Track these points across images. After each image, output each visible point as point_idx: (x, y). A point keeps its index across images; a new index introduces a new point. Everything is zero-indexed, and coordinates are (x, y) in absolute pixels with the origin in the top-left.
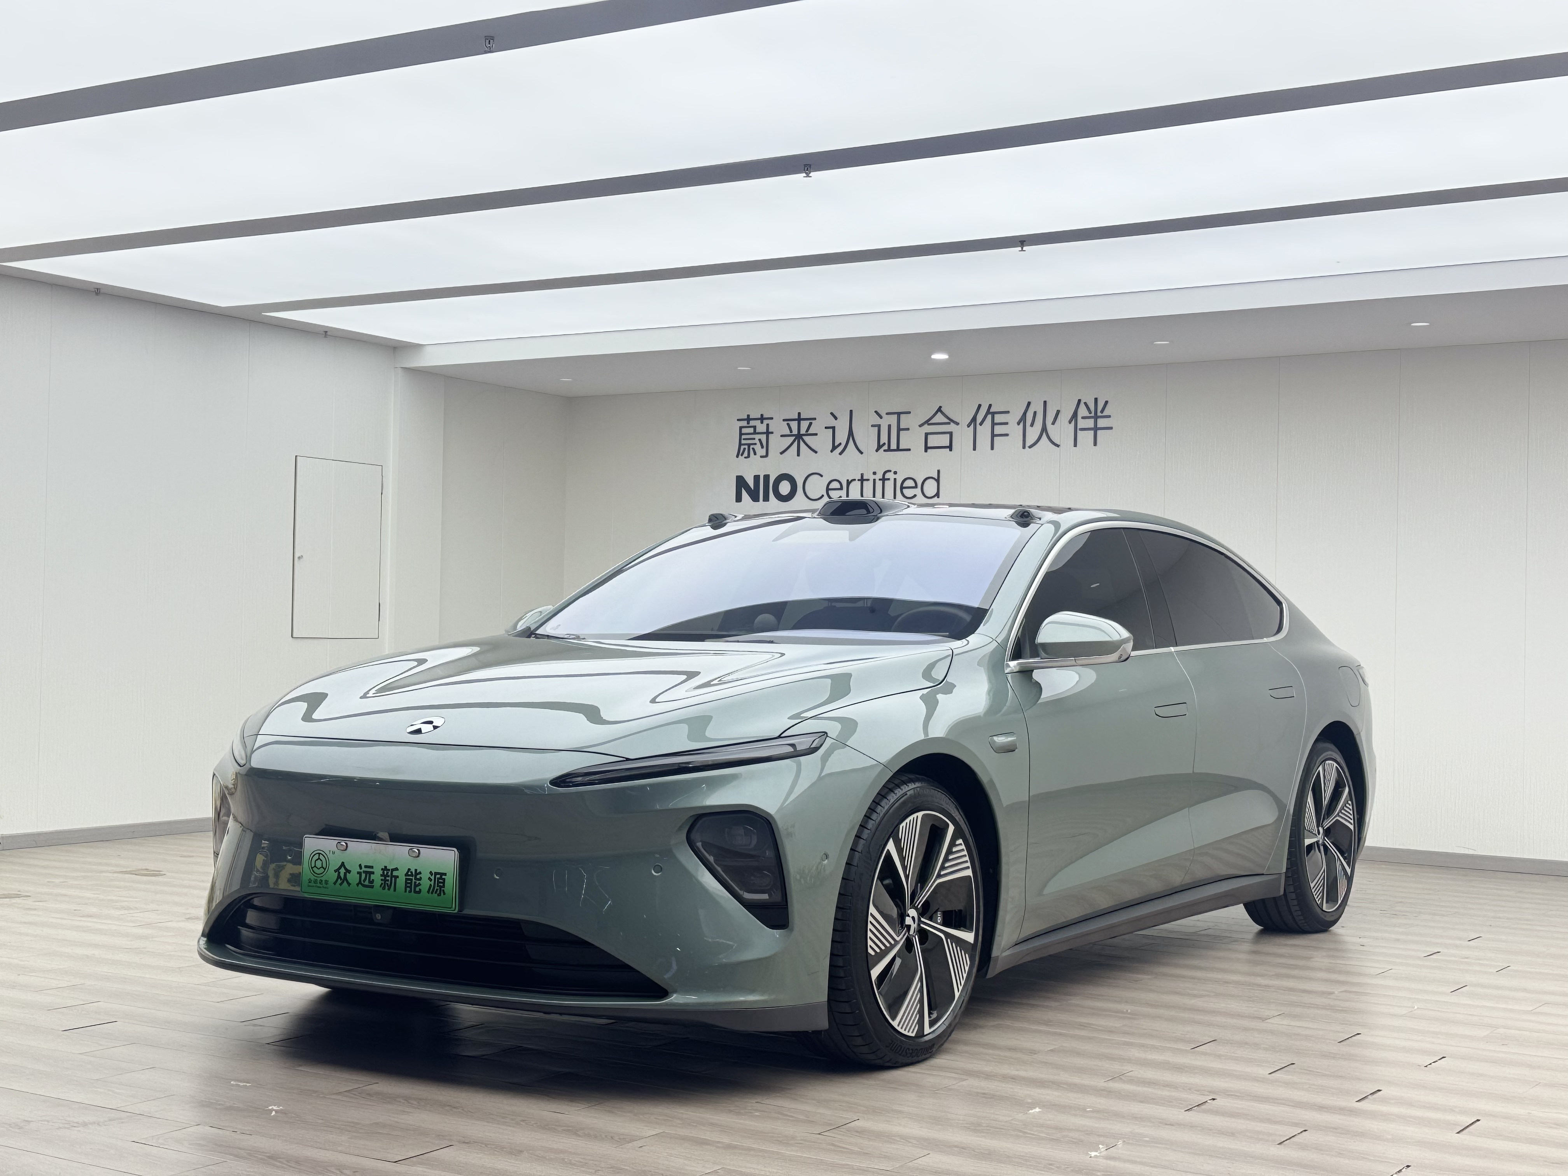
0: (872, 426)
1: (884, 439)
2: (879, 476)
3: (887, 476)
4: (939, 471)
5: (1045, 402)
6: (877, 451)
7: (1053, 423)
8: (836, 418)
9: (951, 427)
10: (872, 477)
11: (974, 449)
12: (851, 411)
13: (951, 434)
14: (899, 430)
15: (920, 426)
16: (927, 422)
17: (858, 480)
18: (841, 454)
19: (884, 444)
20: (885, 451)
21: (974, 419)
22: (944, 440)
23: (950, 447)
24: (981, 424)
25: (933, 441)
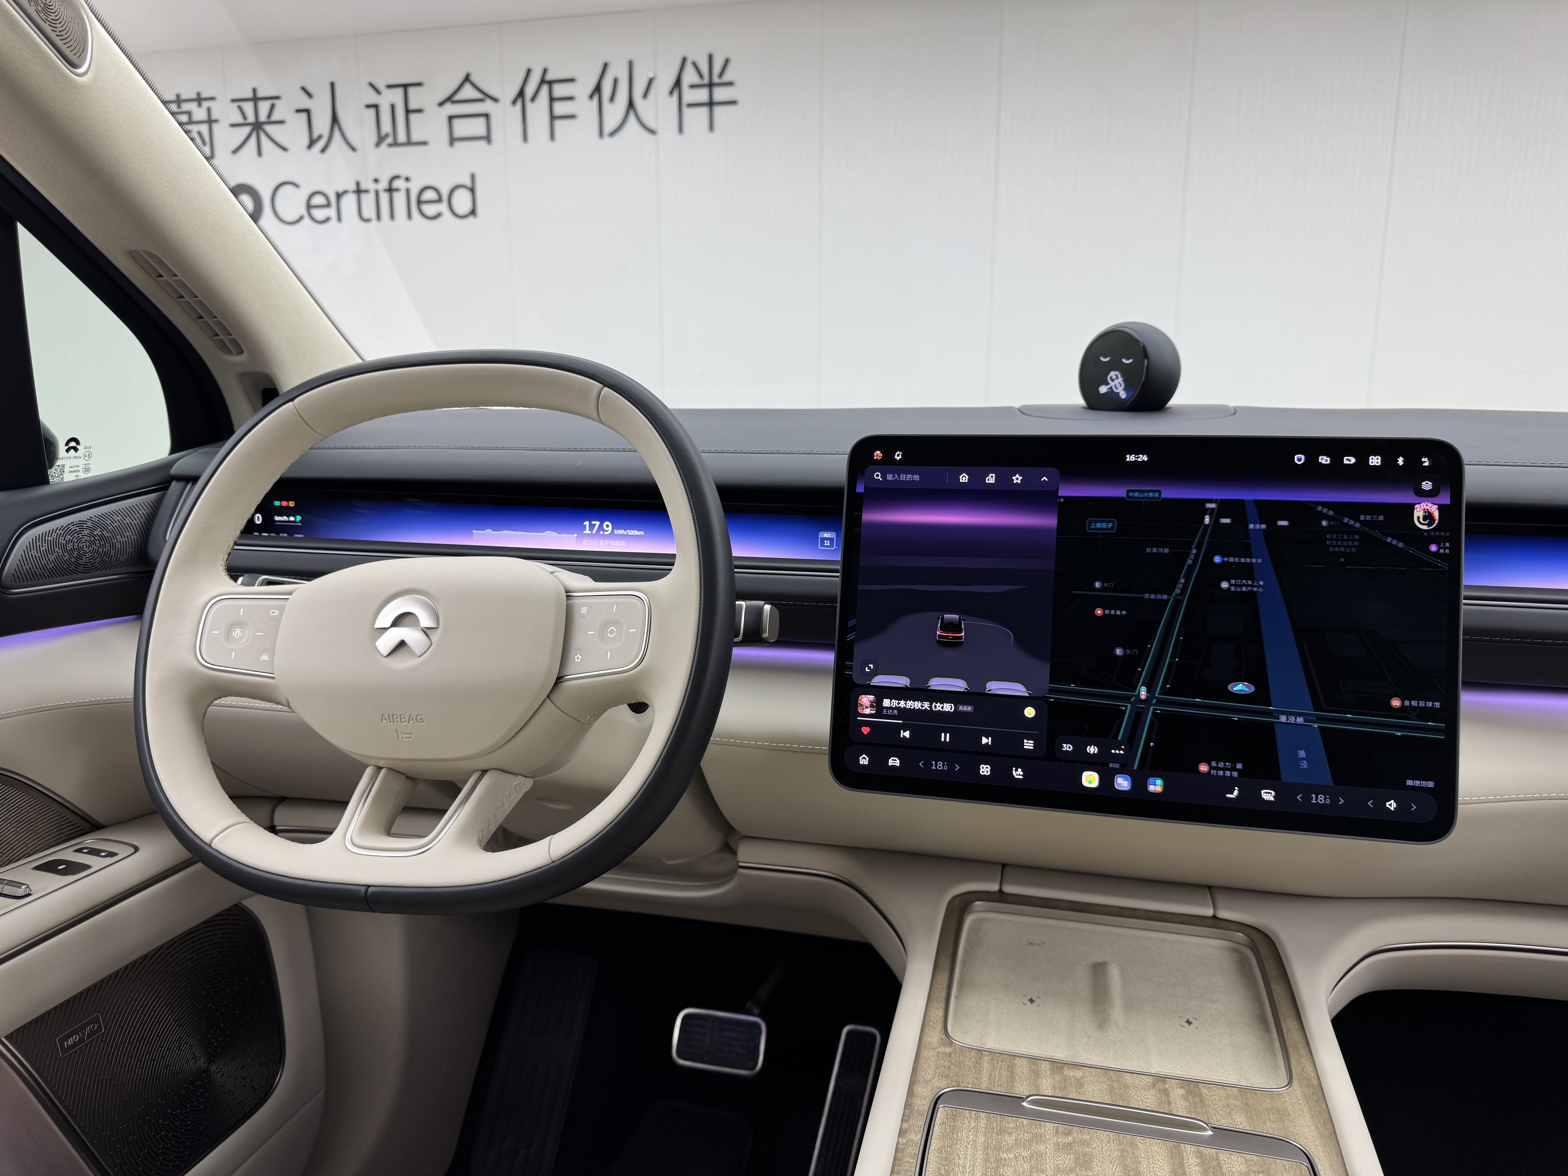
0: (368, 106)
1: (386, 127)
2: (383, 184)
3: (397, 184)
4: (473, 177)
5: (631, 64)
6: (378, 144)
7: (645, 95)
8: (310, 95)
9: (487, 106)
10: (372, 187)
11: (525, 138)
12: (332, 85)
13: (487, 116)
14: (408, 112)
15: (441, 104)
16: (450, 99)
17: (354, 192)
18: (323, 150)
19: (387, 135)
20: (390, 145)
21: (521, 94)
22: (477, 127)
23: (488, 138)
24: (533, 99)
25: (462, 128)
